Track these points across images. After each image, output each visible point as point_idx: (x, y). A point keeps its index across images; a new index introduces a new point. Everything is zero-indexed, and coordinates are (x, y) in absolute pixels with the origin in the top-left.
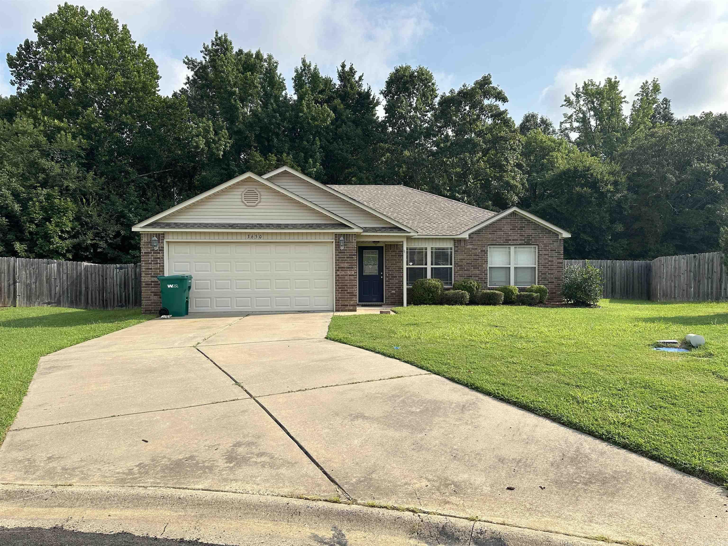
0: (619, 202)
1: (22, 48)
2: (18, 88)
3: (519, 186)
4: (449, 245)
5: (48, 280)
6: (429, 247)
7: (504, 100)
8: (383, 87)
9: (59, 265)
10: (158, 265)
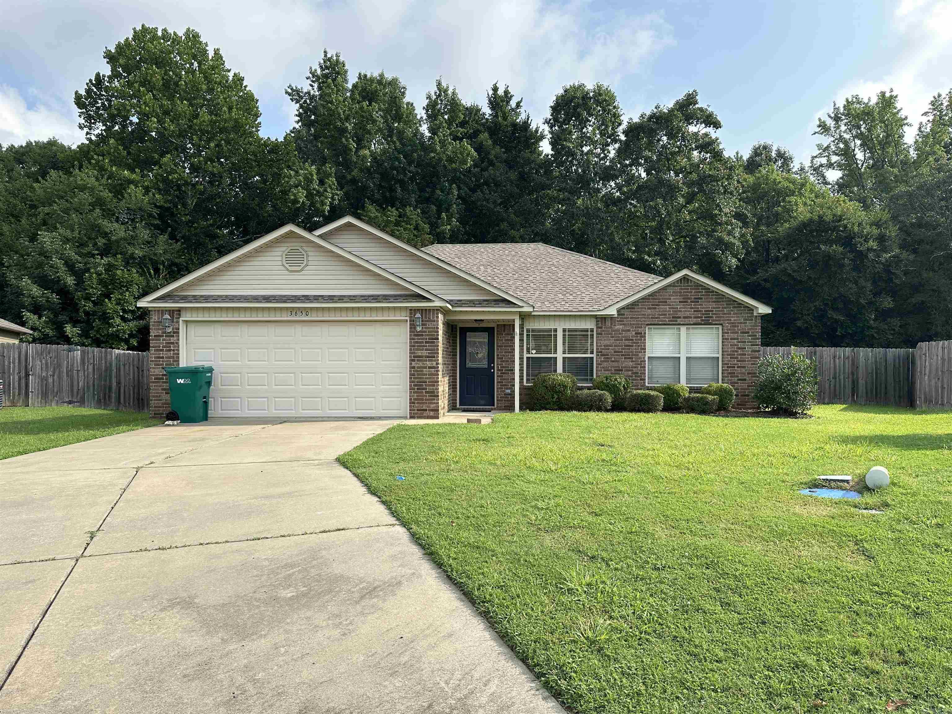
0: (887, 266)
1: (92, 84)
2: (87, 133)
3: (737, 243)
4: (590, 325)
5: (69, 372)
6: (560, 326)
7: (717, 125)
8: (548, 114)
9: (83, 352)
10: (172, 352)
